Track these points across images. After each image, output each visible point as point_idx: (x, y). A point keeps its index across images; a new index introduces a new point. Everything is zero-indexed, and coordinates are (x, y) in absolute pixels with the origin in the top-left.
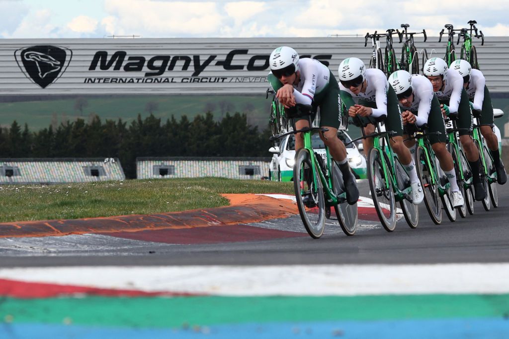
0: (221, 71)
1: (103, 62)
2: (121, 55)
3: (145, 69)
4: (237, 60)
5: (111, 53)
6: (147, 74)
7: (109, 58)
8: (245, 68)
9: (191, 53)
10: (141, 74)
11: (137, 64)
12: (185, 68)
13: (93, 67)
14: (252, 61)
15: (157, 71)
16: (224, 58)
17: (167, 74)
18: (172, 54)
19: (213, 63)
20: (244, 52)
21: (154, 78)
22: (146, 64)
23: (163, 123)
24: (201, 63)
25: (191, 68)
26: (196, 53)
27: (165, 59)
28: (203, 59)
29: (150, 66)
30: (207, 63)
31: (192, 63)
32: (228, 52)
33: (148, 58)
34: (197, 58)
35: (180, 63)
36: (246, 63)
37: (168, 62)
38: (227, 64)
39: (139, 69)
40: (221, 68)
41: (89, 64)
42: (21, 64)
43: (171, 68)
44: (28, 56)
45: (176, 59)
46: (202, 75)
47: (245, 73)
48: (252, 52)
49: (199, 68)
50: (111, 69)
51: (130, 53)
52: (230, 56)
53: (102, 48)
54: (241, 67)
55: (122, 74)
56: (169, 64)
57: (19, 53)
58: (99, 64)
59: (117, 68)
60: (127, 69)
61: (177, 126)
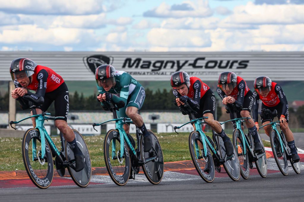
0: (191, 69)
1: (130, 63)
2: (139, 60)
3: (152, 67)
5: (133, 59)
6: (153, 70)
7: (132, 62)
8: (204, 67)
9: (175, 59)
10: (149, 70)
11: (147, 65)
12: (172, 67)
13: (124, 66)
14: (207, 64)
15: (157, 69)
16: (192, 62)
17: (162, 70)
18: (165, 59)
19: (187, 64)
20: (203, 59)
21: (156, 72)
22: (152, 65)
23: (154, 93)
24: (181, 65)
25: (176, 67)
26: (178, 59)
27: (162, 62)
28: (181, 63)
29: (154, 66)
30: (184, 64)
31: (176, 65)
32: (194, 59)
33: (153, 62)
34: (178, 62)
35: (170, 65)
36: (204, 65)
37: (163, 64)
38: (194, 65)
39: (148, 67)
40: (191, 67)
41: (122, 65)
42: (87, 65)
43: (165, 67)
44: (90, 60)
45: (167, 62)
47: (204, 70)
48: (207, 59)
49: (179, 67)
50: (134, 67)
51: (143, 59)
52: (196, 61)
53: (129, 56)
54: (201, 67)
55: (139, 70)
56: (164, 65)
57: (85, 59)
58: (127, 65)
59: (137, 67)
60: (142, 67)
61: (161, 95)
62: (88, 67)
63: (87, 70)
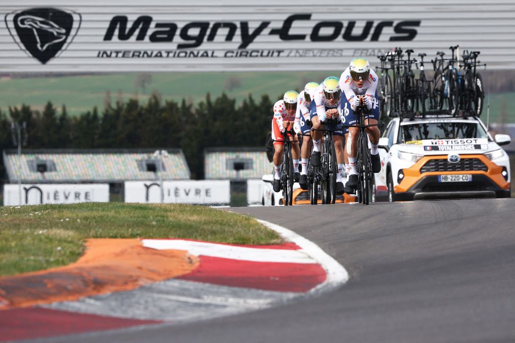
0: (276, 42)
1: (122, 29)
2: (145, 21)
3: (178, 39)
4: (297, 28)
5: (132, 19)
6: (180, 46)
7: (129, 25)
8: (308, 39)
9: (237, 19)
10: (172, 46)
11: (167, 32)
12: (229, 38)
13: (108, 37)
14: (317, 29)
15: (193, 42)
16: (280, 25)
17: (205, 46)
18: (212, 19)
19: (266, 31)
20: (307, 17)
21: (189, 50)
22: (178, 32)
24: (251, 32)
25: (238, 39)
26: (244, 18)
27: (203, 26)
28: (252, 27)
29: (184, 35)
30: (258, 31)
31: (238, 32)
32: (285, 17)
33: (181, 25)
34: (244, 26)
35: (223, 32)
36: (309, 32)
37: (207, 30)
38: (283, 33)
39: (169, 39)
40: (276, 38)
41: (104, 32)
42: (14, 32)
43: (211, 38)
44: (22, 22)
45: (217, 26)
46: (251, 47)
47: (307, 44)
48: (317, 18)
49: (247, 39)
50: (133, 38)
51: (157, 18)
52: (288, 23)
53: (120, 12)
54: (302, 37)
55: (147, 45)
56: (208, 32)
57: (11, 18)
58: (117, 32)
59: (141, 37)
60: (154, 38)
62: (18, 39)
63: (16, 47)
